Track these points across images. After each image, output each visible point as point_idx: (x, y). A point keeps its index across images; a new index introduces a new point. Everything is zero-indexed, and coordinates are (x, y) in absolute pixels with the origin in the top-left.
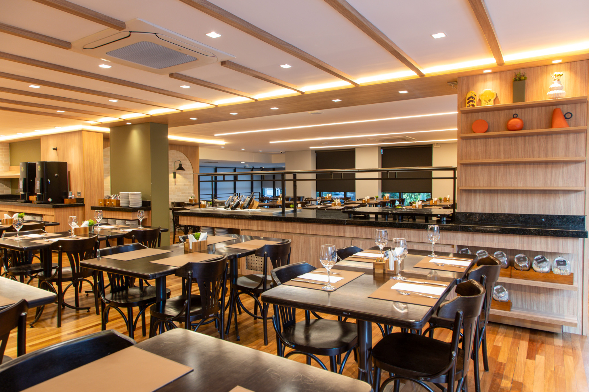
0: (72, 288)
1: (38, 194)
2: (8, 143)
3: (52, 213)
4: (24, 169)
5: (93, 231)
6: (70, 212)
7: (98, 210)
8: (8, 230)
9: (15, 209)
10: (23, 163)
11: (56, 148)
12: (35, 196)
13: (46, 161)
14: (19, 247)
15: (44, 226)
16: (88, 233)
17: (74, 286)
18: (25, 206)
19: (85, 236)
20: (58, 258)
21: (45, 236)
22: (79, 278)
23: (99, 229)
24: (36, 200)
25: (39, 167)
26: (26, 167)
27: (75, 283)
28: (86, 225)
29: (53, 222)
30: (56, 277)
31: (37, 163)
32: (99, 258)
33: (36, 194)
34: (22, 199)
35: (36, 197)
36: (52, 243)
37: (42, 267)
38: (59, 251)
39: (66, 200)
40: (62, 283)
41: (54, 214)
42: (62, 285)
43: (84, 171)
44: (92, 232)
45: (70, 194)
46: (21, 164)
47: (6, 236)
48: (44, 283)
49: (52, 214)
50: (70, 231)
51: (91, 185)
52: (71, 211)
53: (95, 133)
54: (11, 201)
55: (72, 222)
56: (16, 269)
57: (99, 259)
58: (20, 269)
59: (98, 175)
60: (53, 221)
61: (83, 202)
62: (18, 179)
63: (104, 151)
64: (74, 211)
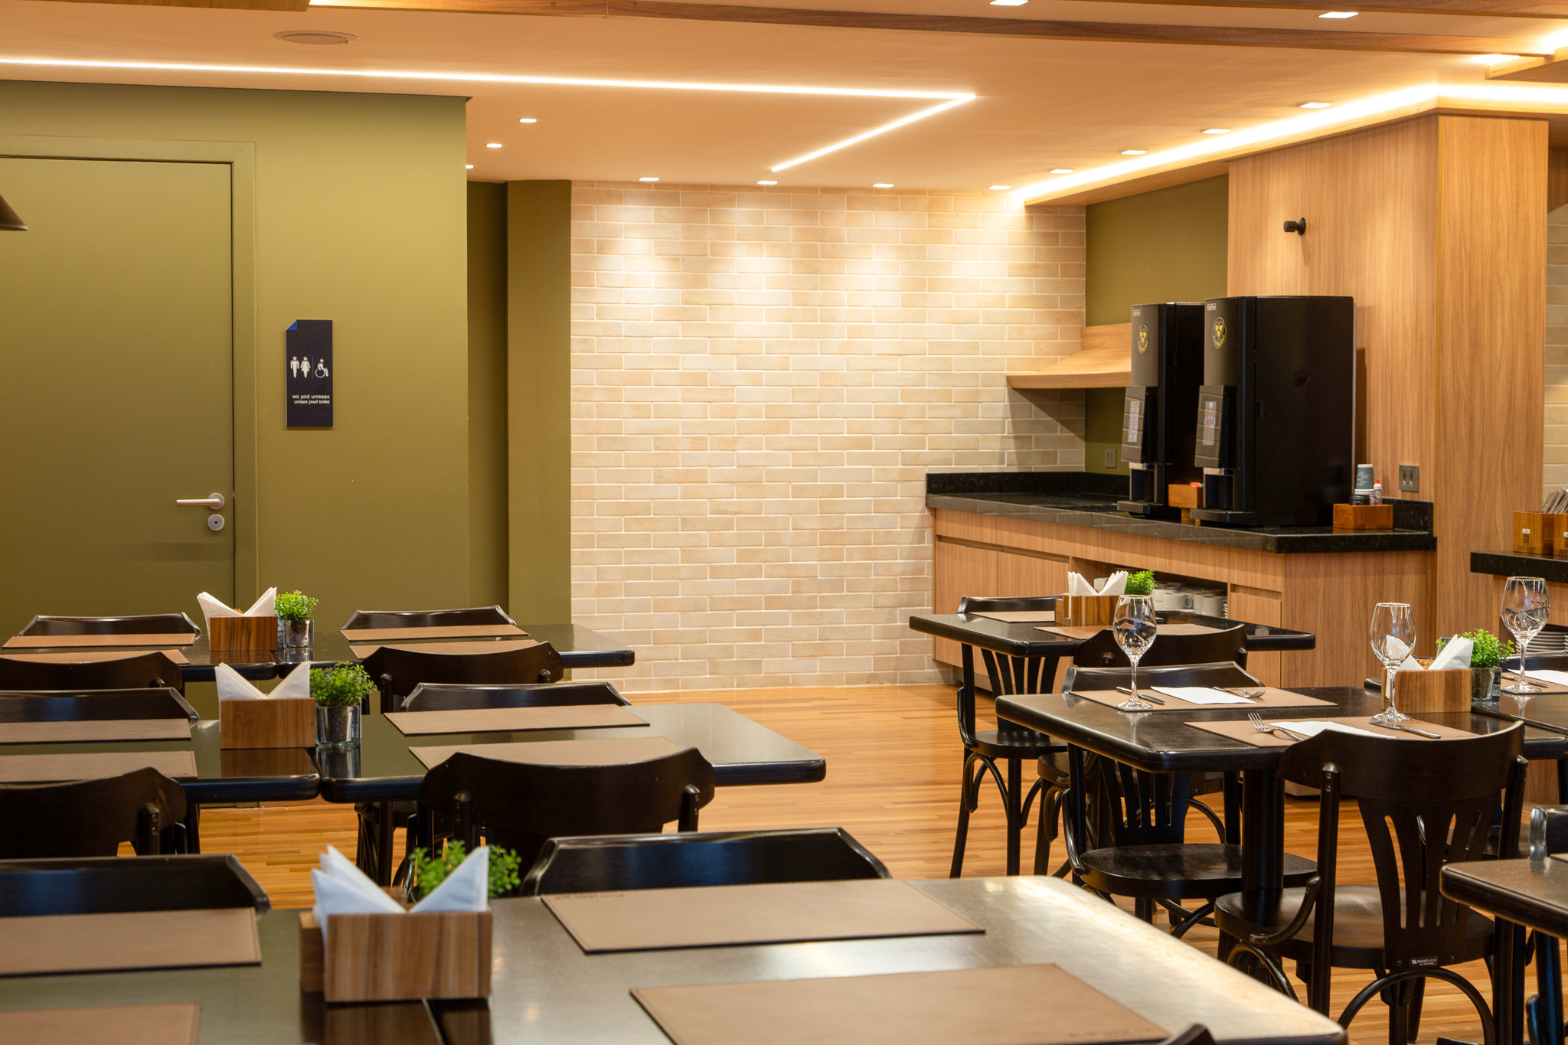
0: (1377, 1010)
1: (1207, 471)
2: (1079, 207)
3: (1270, 578)
4: (1148, 339)
5: (1495, 699)
6: (1358, 579)
7: (1523, 579)
8: (1083, 653)
9: (1104, 546)
10: (1146, 308)
11: (1298, 221)
12: (1195, 485)
13: (1248, 294)
14: (1134, 743)
15: (1244, 651)
16: (1469, 709)
17: (1384, 999)
18: (1146, 536)
19: (1451, 720)
20: (1314, 826)
21: (1253, 703)
22: (1418, 957)
23: (1524, 688)
24: (1200, 506)
25: (1219, 328)
26: (1160, 326)
27: (1393, 988)
28: (1457, 658)
29: (1273, 631)
30: (1306, 935)
31: (1211, 307)
32: (1537, 858)
33: (1198, 474)
34: (1133, 500)
35: (1200, 490)
36: (1291, 743)
37: (1232, 868)
38: (1324, 791)
39: (1343, 511)
40: (1334, 970)
41: (1279, 588)
42: (1333, 979)
43: (1440, 348)
44: (1488, 705)
45: (1362, 477)
46: (1137, 313)
47: (1083, 683)
48: (1246, 953)
49: (1270, 587)
50: (1377, 689)
51: (1471, 431)
52: (1365, 573)
53: (1504, 122)
54: (1089, 504)
55: (1388, 637)
56: (1121, 862)
57: (1543, 867)
58: (1133, 864)
59: (1512, 372)
60: (1277, 625)
61: (1428, 526)
62: (1121, 391)
63: (1551, 229)
64: (1382, 573)
